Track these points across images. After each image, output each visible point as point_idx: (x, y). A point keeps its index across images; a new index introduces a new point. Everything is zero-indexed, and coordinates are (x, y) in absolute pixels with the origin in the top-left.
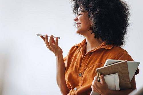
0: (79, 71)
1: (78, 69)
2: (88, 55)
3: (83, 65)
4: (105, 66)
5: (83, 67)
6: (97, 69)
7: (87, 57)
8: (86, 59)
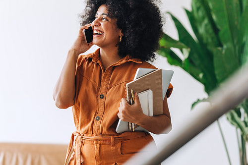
0: (98, 91)
1: (96, 88)
2: (110, 71)
3: (104, 83)
4: (135, 80)
5: (105, 87)
6: (127, 85)
7: (109, 73)
8: (108, 76)
